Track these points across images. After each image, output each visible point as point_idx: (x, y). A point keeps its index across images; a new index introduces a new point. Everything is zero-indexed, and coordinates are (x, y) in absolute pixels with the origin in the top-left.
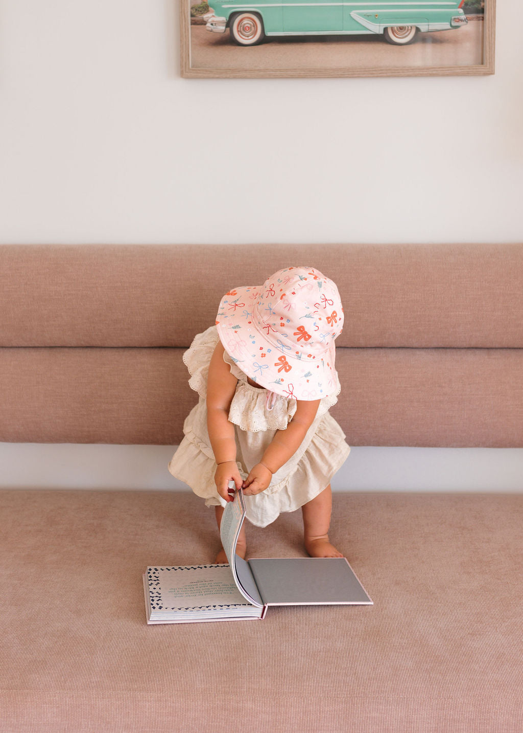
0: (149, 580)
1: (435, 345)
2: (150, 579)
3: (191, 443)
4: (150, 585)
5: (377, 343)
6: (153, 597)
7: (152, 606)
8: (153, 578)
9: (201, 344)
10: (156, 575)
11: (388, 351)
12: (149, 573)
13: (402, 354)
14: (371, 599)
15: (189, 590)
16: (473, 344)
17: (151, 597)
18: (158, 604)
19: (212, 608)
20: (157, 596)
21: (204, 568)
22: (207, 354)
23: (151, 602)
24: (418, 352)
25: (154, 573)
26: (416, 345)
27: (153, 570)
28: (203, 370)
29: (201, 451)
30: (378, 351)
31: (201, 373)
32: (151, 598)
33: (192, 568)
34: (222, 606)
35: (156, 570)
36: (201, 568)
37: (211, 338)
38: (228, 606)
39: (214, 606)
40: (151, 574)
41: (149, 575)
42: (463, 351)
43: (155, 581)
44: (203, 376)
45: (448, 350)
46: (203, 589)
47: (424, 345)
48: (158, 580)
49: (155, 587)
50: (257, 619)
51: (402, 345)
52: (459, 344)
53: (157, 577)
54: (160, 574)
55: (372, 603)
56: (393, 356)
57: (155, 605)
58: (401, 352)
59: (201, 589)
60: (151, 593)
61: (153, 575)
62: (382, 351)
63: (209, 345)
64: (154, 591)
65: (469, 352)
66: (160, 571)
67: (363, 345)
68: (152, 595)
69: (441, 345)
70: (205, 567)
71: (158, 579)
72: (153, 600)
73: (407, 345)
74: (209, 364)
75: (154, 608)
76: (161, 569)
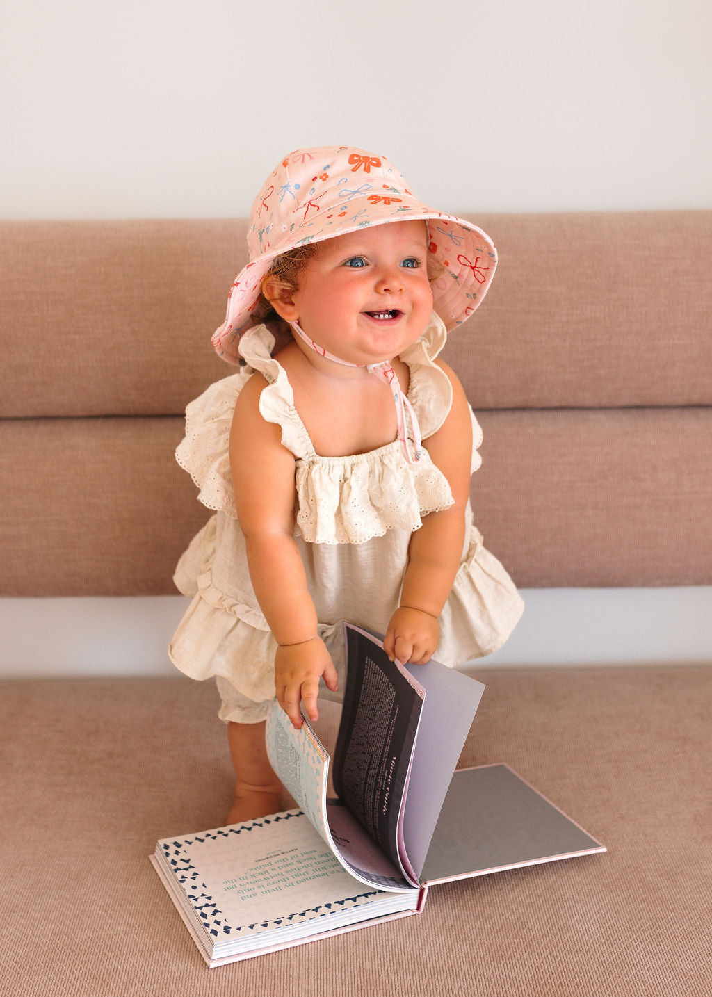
0: (176, 870)
1: (625, 401)
2: (174, 867)
3: (216, 609)
4: (182, 881)
5: (517, 400)
6: (200, 908)
7: (209, 930)
8: (181, 865)
9: (206, 421)
10: (183, 855)
11: (538, 415)
12: (167, 854)
13: (562, 419)
14: (600, 844)
15: (262, 877)
16: (696, 398)
17: (196, 908)
18: (218, 923)
19: (323, 910)
20: (207, 905)
21: (265, 825)
22: (220, 435)
23: (203, 920)
24: (592, 415)
25: (177, 853)
26: (588, 403)
27: (173, 849)
28: (220, 464)
29: (239, 620)
30: (517, 415)
31: (218, 471)
32: (199, 911)
33: (243, 827)
34: (342, 903)
35: (176, 844)
36: (261, 825)
37: (222, 404)
38: (354, 899)
39: (328, 906)
40: (173, 856)
41: (170, 859)
42: (675, 412)
43: (186, 869)
44: (224, 478)
45: (647, 411)
46: (287, 872)
47: (605, 402)
48: (191, 867)
49: (194, 883)
50: (410, 913)
51: (564, 403)
52: (668, 400)
53: (187, 861)
54: (189, 852)
55: (604, 850)
56: (546, 424)
57: (214, 926)
58: (561, 415)
59: (283, 871)
60: (191, 899)
61: (177, 858)
62: (526, 416)
63: (224, 417)
64: (196, 893)
65: (687, 413)
66: (185, 846)
67: (491, 405)
68: (198, 904)
69: (636, 401)
70: (268, 822)
71: (191, 863)
72: (204, 915)
73: (572, 402)
74: (228, 454)
75: (215, 932)
76: (186, 841)
